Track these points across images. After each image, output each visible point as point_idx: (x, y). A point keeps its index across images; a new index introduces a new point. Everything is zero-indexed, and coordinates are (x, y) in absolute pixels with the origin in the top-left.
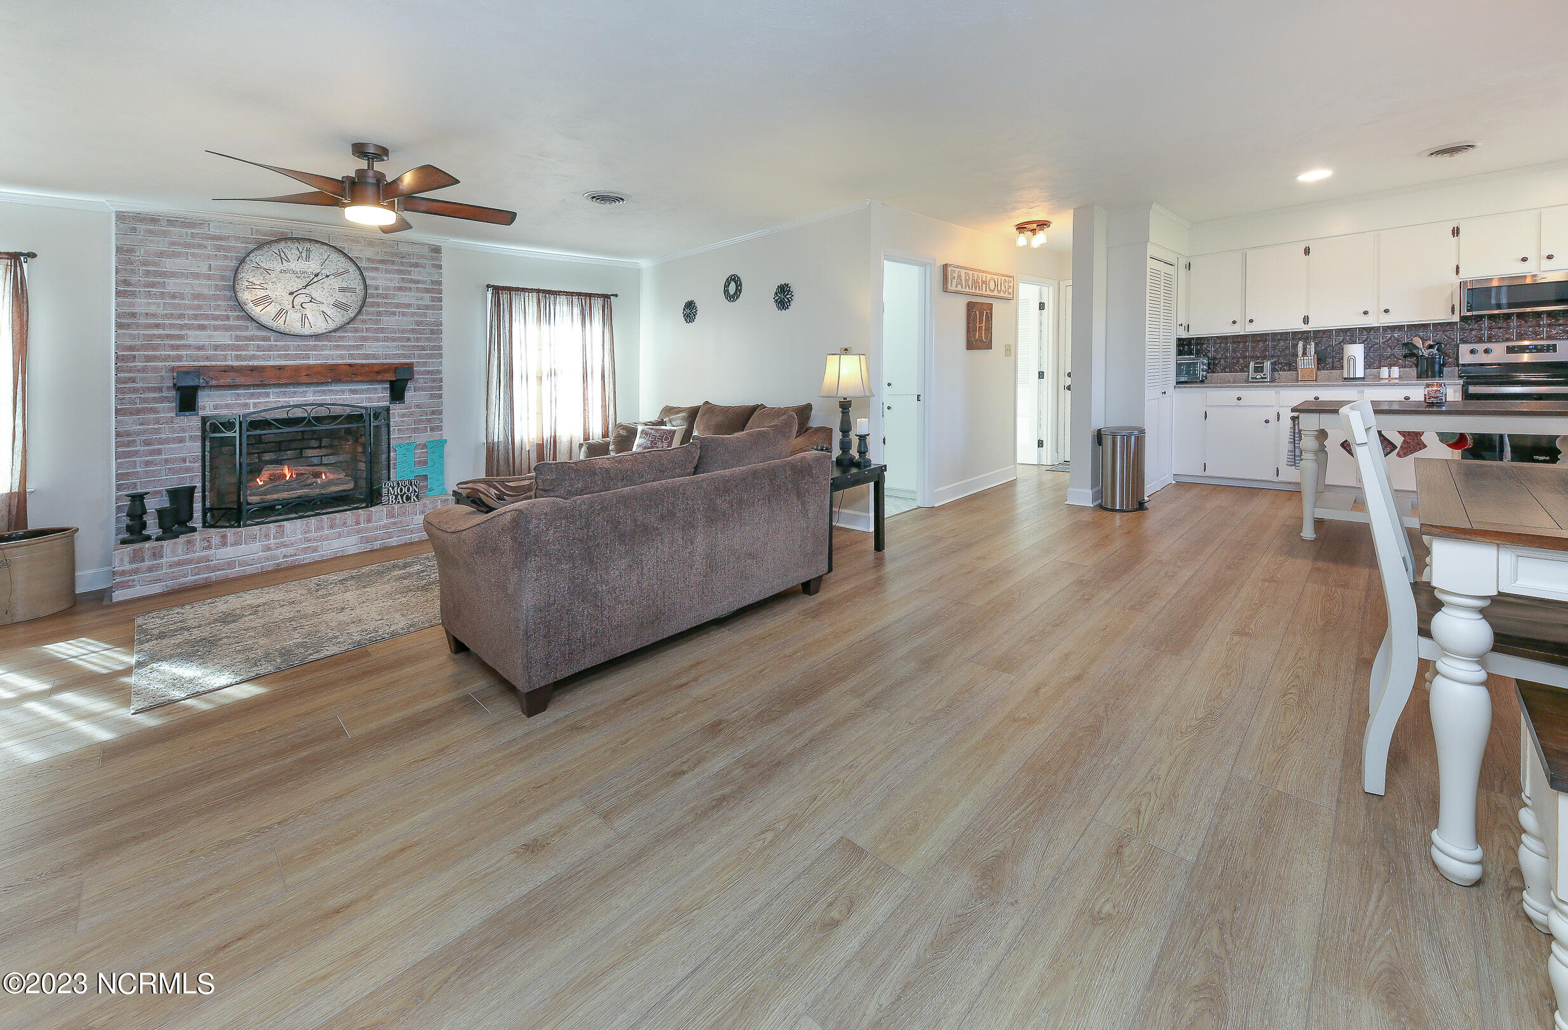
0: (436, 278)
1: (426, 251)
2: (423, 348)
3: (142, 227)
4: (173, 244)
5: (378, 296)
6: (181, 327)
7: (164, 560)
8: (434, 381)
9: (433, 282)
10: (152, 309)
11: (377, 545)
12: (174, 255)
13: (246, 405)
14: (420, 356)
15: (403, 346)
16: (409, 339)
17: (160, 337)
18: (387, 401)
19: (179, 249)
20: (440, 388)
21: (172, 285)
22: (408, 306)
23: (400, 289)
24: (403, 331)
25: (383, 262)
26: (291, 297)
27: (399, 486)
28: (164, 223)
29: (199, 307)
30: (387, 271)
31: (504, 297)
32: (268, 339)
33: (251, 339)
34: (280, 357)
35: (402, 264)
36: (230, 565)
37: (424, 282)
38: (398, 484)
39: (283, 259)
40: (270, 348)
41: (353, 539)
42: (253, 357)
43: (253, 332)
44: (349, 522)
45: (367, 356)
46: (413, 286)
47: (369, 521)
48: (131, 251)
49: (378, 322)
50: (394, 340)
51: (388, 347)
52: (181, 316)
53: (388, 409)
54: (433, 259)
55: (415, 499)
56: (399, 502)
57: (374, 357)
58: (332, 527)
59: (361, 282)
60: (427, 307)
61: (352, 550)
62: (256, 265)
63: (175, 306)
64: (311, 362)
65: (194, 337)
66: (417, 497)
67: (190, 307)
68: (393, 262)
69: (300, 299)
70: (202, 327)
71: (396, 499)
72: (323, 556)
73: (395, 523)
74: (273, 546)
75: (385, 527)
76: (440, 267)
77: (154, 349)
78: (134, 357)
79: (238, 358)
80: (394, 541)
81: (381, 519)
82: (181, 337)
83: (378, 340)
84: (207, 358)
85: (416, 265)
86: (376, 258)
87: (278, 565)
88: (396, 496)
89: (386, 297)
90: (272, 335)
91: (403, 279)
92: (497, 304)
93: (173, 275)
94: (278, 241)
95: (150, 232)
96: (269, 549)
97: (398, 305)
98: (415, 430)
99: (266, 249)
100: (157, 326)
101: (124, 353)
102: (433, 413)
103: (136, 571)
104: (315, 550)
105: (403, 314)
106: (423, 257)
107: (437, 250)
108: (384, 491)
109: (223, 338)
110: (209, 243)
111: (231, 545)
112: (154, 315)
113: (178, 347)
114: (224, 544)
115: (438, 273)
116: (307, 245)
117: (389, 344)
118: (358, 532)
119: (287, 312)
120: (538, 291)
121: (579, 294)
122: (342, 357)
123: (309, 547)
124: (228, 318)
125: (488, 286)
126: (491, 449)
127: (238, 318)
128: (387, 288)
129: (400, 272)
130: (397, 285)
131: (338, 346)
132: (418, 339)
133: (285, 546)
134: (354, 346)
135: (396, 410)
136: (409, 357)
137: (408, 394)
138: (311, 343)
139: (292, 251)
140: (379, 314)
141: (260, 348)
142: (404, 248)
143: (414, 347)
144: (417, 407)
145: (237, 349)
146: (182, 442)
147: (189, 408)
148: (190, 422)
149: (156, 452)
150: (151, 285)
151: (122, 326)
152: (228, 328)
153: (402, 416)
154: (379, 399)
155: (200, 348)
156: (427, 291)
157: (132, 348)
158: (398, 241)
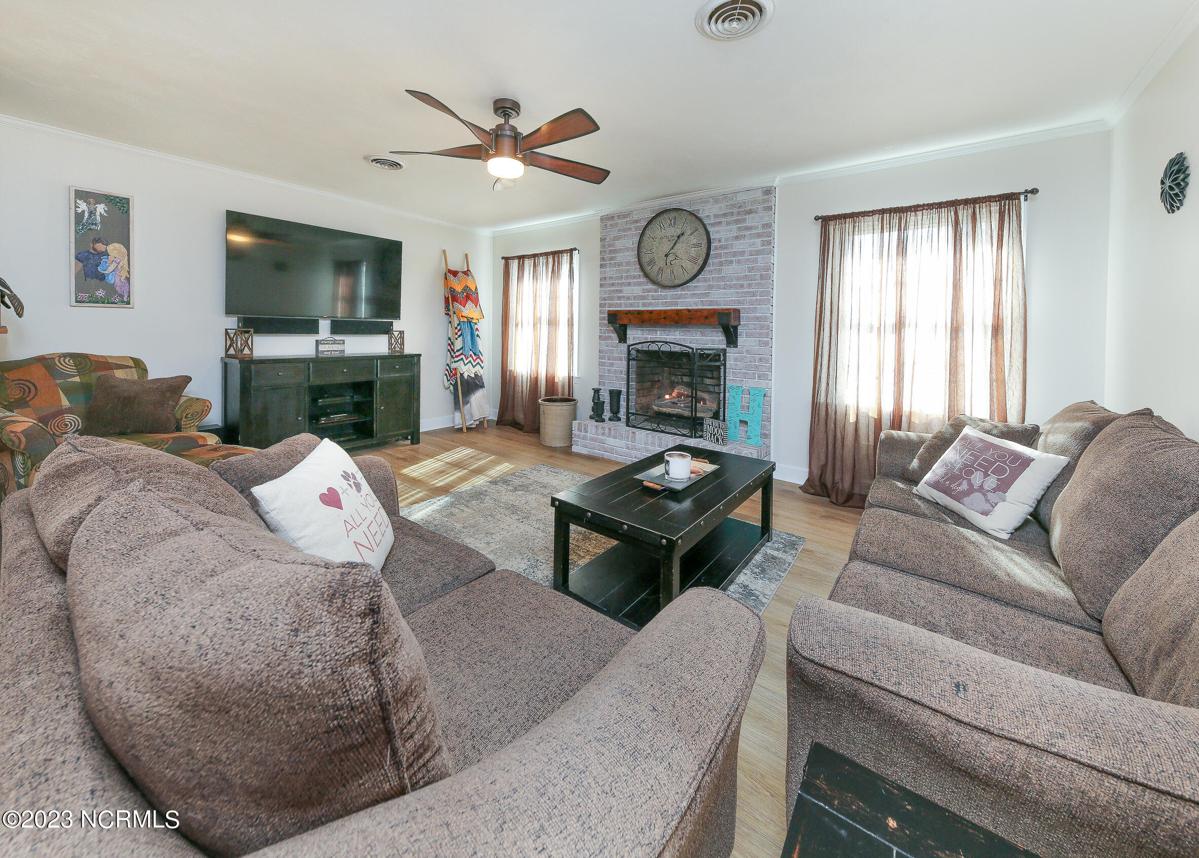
0: (766, 220)
1: (759, 195)
2: (753, 294)
3: (609, 223)
4: (619, 230)
5: (721, 247)
6: (621, 284)
8: (762, 327)
9: (764, 226)
10: (612, 274)
12: (619, 238)
14: (751, 303)
15: (738, 292)
16: (742, 286)
17: (614, 291)
18: (722, 344)
19: (621, 233)
20: (770, 336)
21: (619, 258)
22: (743, 253)
23: (737, 238)
24: (738, 279)
25: (725, 215)
26: (665, 257)
27: (712, 426)
28: (616, 218)
29: (628, 271)
30: (728, 223)
31: (833, 226)
32: (656, 291)
34: (663, 303)
35: (739, 214)
37: (756, 228)
39: (662, 228)
40: (658, 297)
42: (650, 304)
45: (711, 303)
46: (747, 233)
48: (605, 239)
49: (720, 271)
50: (731, 287)
51: (726, 294)
52: (622, 278)
53: (724, 352)
54: (766, 201)
56: (711, 441)
57: (717, 303)
59: (706, 238)
60: (758, 252)
62: (649, 236)
63: (619, 271)
64: (679, 308)
65: (627, 291)
67: (625, 271)
68: (733, 214)
69: (670, 258)
70: (629, 284)
76: (771, 208)
77: (612, 300)
78: (605, 304)
79: (644, 305)
82: (621, 291)
83: (719, 287)
84: (631, 305)
85: (750, 212)
86: (720, 213)
88: (711, 434)
89: (725, 247)
90: (659, 288)
91: (739, 228)
92: (828, 238)
93: (619, 251)
94: (660, 215)
95: (612, 225)
97: (735, 254)
99: (653, 223)
100: (613, 284)
101: (602, 302)
102: (761, 360)
105: (739, 262)
106: (755, 202)
107: (768, 191)
108: (705, 427)
109: (637, 291)
110: (633, 226)
112: (612, 278)
113: (619, 298)
115: (770, 215)
116: (675, 214)
117: (728, 291)
119: (663, 269)
122: (696, 304)
125: (817, 218)
128: (728, 239)
129: (737, 221)
130: (736, 234)
131: (694, 294)
132: (749, 285)
134: (704, 294)
135: (732, 353)
136: (743, 303)
137: (741, 340)
138: (679, 292)
139: (666, 221)
140: (721, 264)
141: (654, 298)
142: (741, 198)
143: (746, 292)
144: (748, 352)
145: (643, 298)
146: (621, 360)
147: (623, 338)
148: (623, 347)
149: (612, 365)
150: (611, 259)
151: (601, 285)
152: (639, 284)
153: (736, 360)
154: (720, 342)
155: (628, 298)
156: (759, 235)
157: (604, 299)
158: (736, 193)
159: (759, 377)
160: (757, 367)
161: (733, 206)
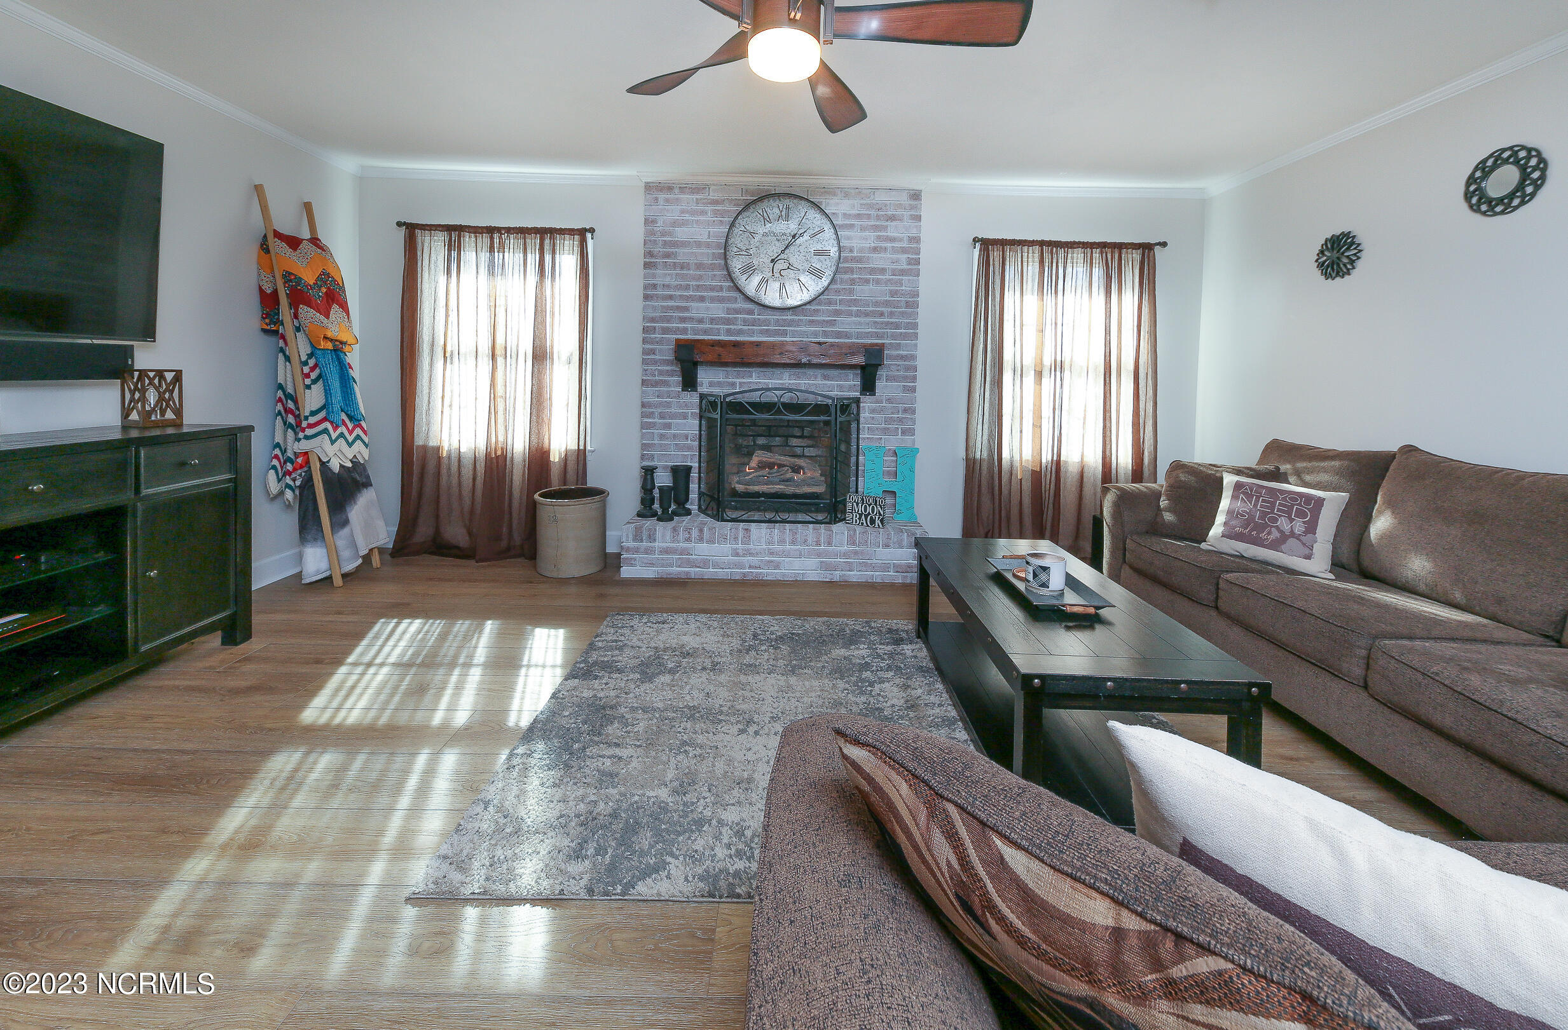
0: (913, 232)
1: (904, 199)
2: (897, 326)
3: (662, 196)
4: (683, 212)
5: (853, 259)
6: (687, 298)
7: (656, 544)
8: (907, 369)
9: (911, 239)
10: (667, 281)
11: (837, 576)
12: (684, 223)
13: (733, 385)
14: (894, 337)
15: (875, 322)
16: (882, 314)
17: (671, 308)
18: (857, 391)
19: (687, 217)
20: (914, 379)
21: (683, 255)
22: (883, 271)
23: (875, 250)
24: (877, 304)
25: (858, 216)
26: (772, 264)
27: (863, 503)
28: (677, 191)
29: (700, 278)
30: (863, 229)
31: (995, 255)
32: (751, 312)
33: (737, 311)
34: (762, 332)
35: (878, 218)
36: (705, 564)
37: (901, 240)
38: (863, 499)
39: (766, 220)
40: (754, 323)
41: (813, 562)
42: (740, 332)
43: (742, 305)
44: (810, 541)
45: (839, 335)
46: (889, 245)
47: (830, 544)
48: (654, 222)
49: (851, 292)
50: (867, 315)
51: (860, 323)
52: (687, 287)
53: (857, 401)
54: (912, 208)
55: (880, 525)
56: (862, 524)
57: (846, 336)
58: (793, 543)
59: (835, 243)
60: (903, 272)
61: (813, 576)
62: (743, 229)
63: (683, 277)
64: (788, 339)
65: (698, 309)
66: (882, 521)
67: (694, 278)
68: (869, 216)
69: (780, 265)
70: (702, 299)
71: (860, 519)
72: (784, 575)
73: (856, 553)
74: (740, 551)
75: (845, 555)
76: (918, 218)
77: (668, 321)
78: (655, 328)
79: (728, 332)
80: (855, 576)
81: (842, 545)
82: (686, 309)
83: (850, 314)
84: (705, 332)
85: (892, 218)
86: (851, 212)
87: (744, 574)
88: (861, 515)
89: (859, 260)
90: (756, 308)
91: (879, 237)
92: (985, 262)
93: (683, 244)
94: (761, 199)
95: (667, 200)
96: (737, 555)
97: (873, 271)
98: (885, 431)
99: (751, 210)
100: (671, 297)
101: (648, 324)
102: (905, 411)
103: (637, 550)
104: (777, 567)
105: (878, 282)
106: (900, 206)
107: (916, 196)
108: (849, 505)
109: (718, 310)
110: (710, 208)
111: (707, 542)
112: (668, 286)
113: (683, 320)
114: (701, 540)
115: (916, 226)
116: (787, 202)
117: (862, 320)
118: (819, 555)
119: (767, 281)
120: (1042, 243)
121: (1103, 246)
122: (815, 335)
123: (772, 562)
124: (721, 289)
125: (975, 240)
126: (971, 466)
127: (729, 289)
128: (861, 250)
129: (876, 228)
130: (873, 245)
131: (813, 321)
132: (891, 314)
133: (751, 554)
134: (828, 322)
135: (867, 403)
136: (882, 338)
137: (879, 385)
138: (789, 317)
139: (773, 209)
140: (853, 282)
141: (745, 322)
142: (881, 197)
143: (887, 323)
144: (889, 400)
145: (728, 321)
146: (685, 417)
147: (689, 383)
148: (692, 399)
149: (668, 426)
150: (668, 255)
151: (646, 297)
152: (721, 300)
153: (873, 411)
154: (850, 388)
155: (701, 321)
156: (904, 251)
157: (653, 320)
158: (874, 190)
159: (903, 433)
160: (901, 420)
161: (870, 206)
